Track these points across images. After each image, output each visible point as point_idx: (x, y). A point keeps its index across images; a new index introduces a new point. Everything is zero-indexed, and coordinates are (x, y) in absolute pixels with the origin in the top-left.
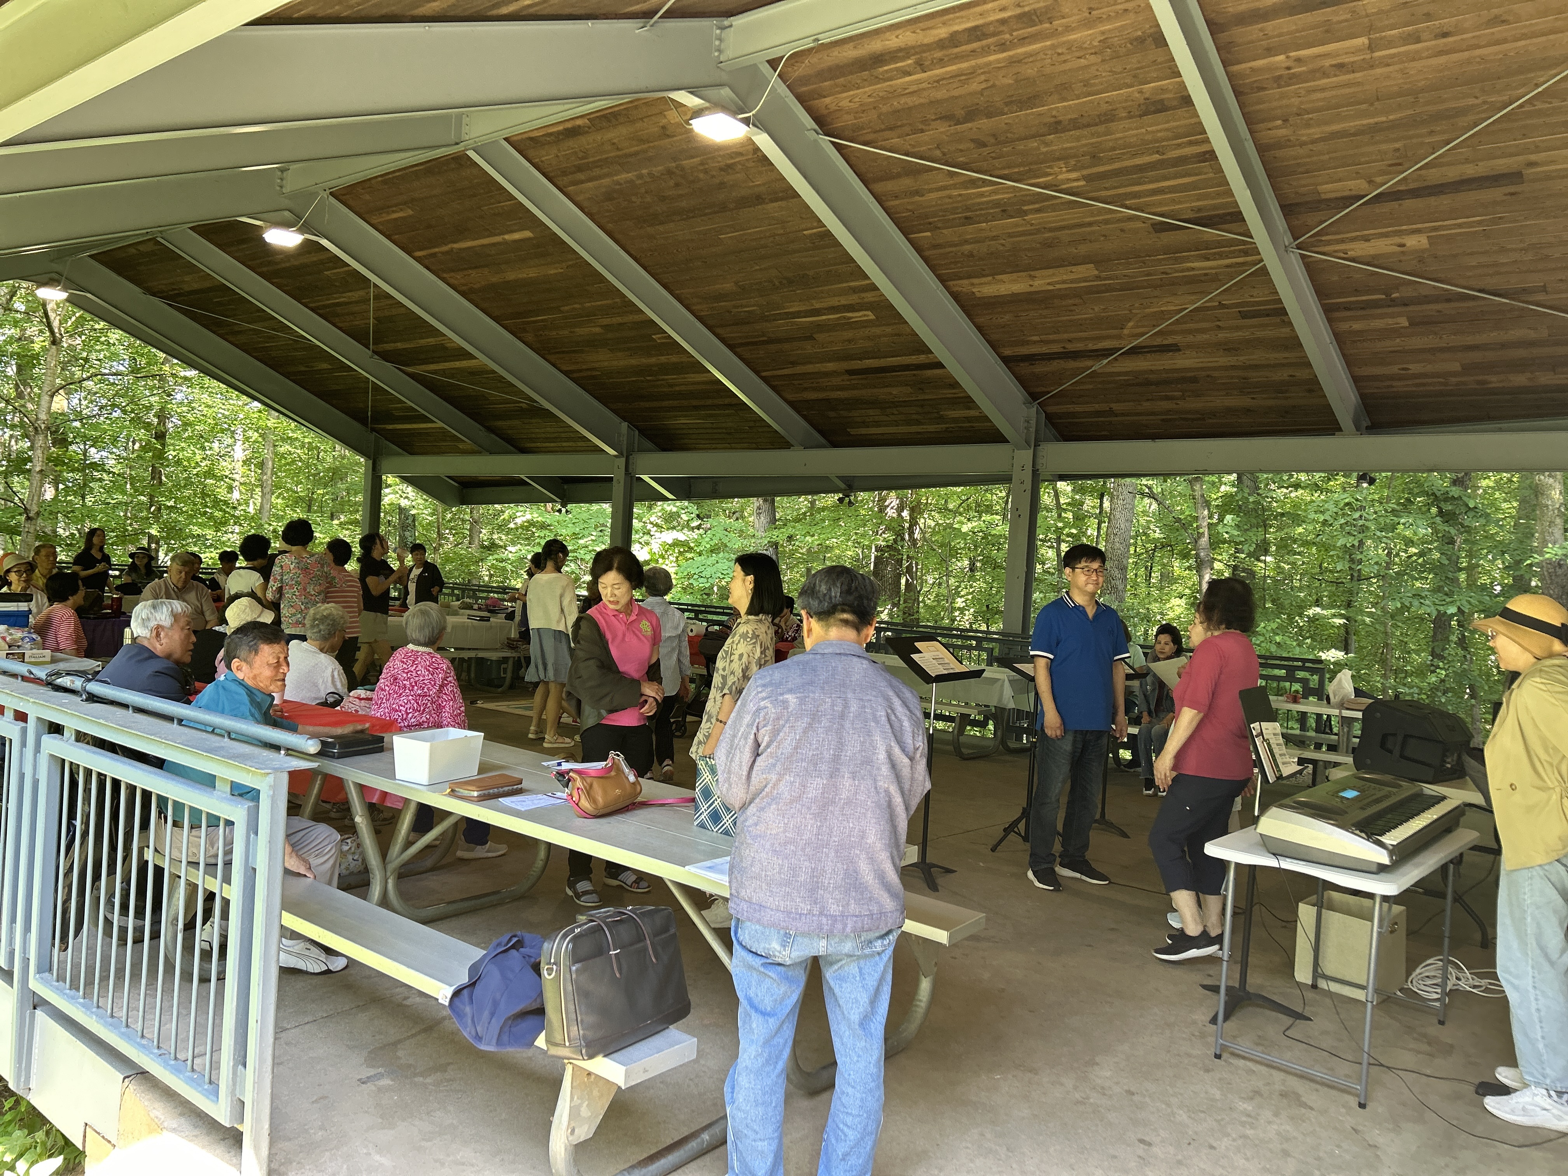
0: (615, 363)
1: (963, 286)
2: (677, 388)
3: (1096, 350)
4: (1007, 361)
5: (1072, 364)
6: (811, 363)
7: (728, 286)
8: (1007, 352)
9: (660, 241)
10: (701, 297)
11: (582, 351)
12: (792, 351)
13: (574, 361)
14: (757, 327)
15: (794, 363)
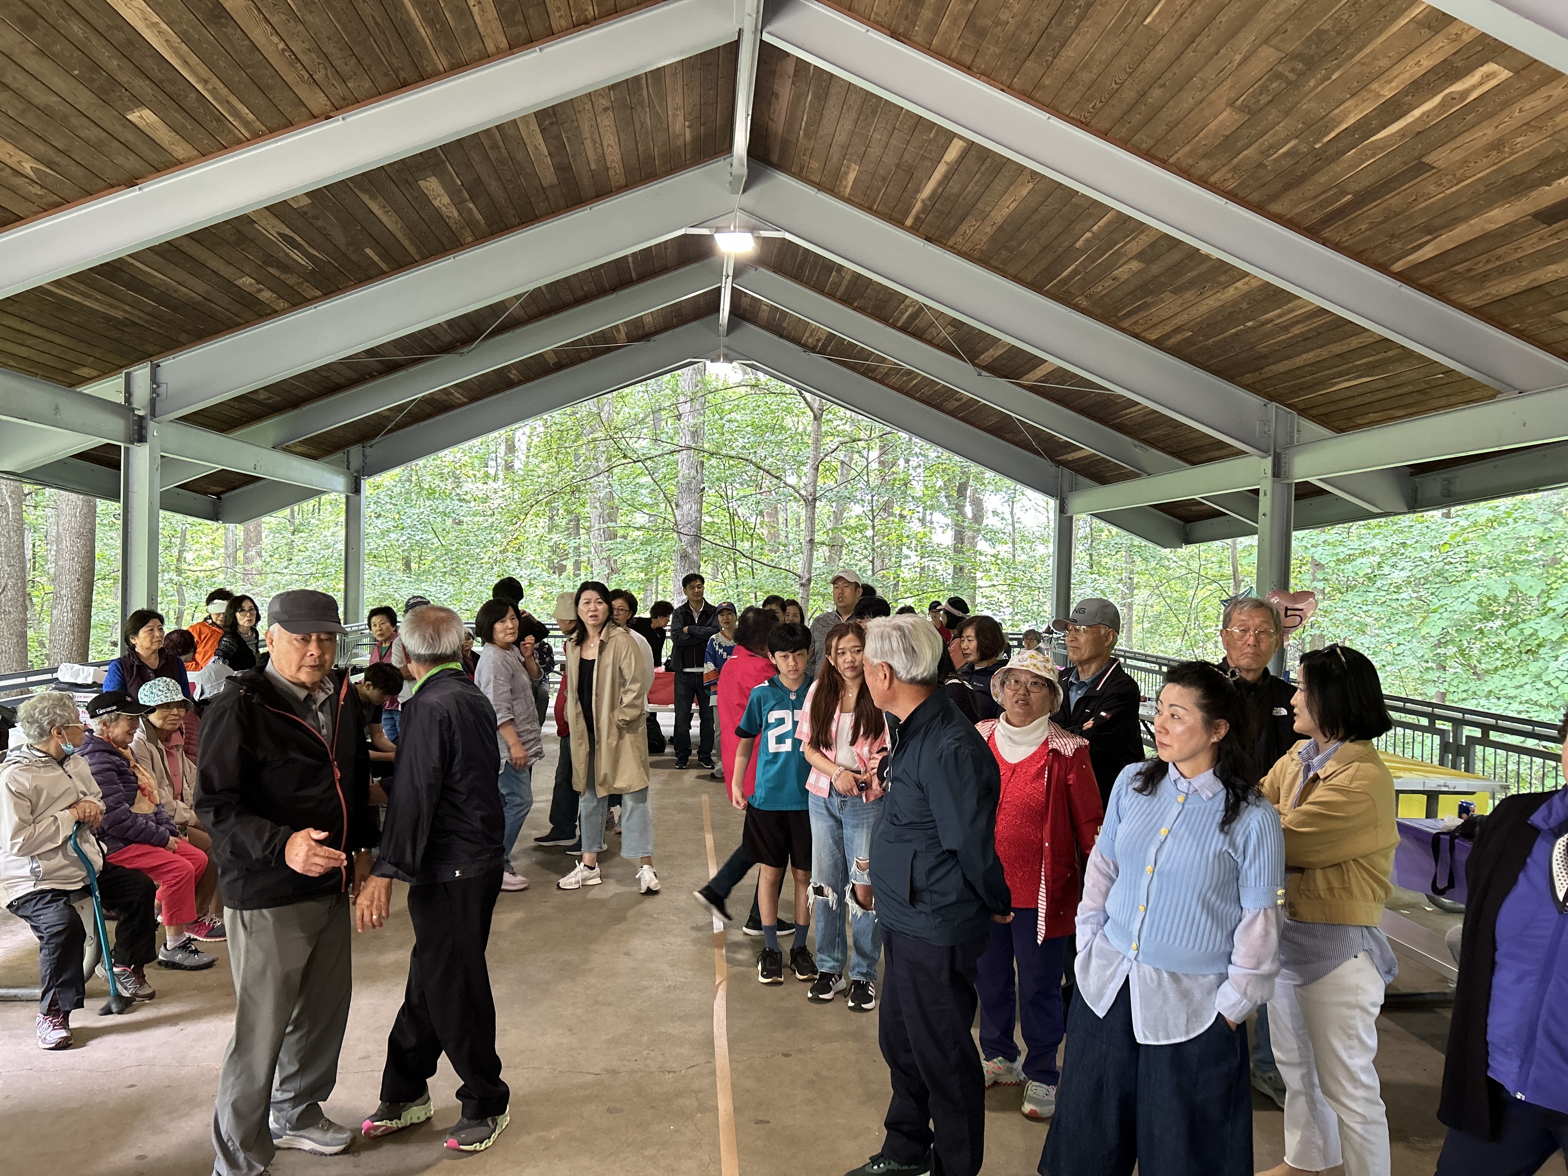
9: (1086, 77)
10: (1206, 156)
11: (1146, 306)
12: (1410, 205)
13: (1150, 323)
14: (1322, 178)
15: (1431, 230)
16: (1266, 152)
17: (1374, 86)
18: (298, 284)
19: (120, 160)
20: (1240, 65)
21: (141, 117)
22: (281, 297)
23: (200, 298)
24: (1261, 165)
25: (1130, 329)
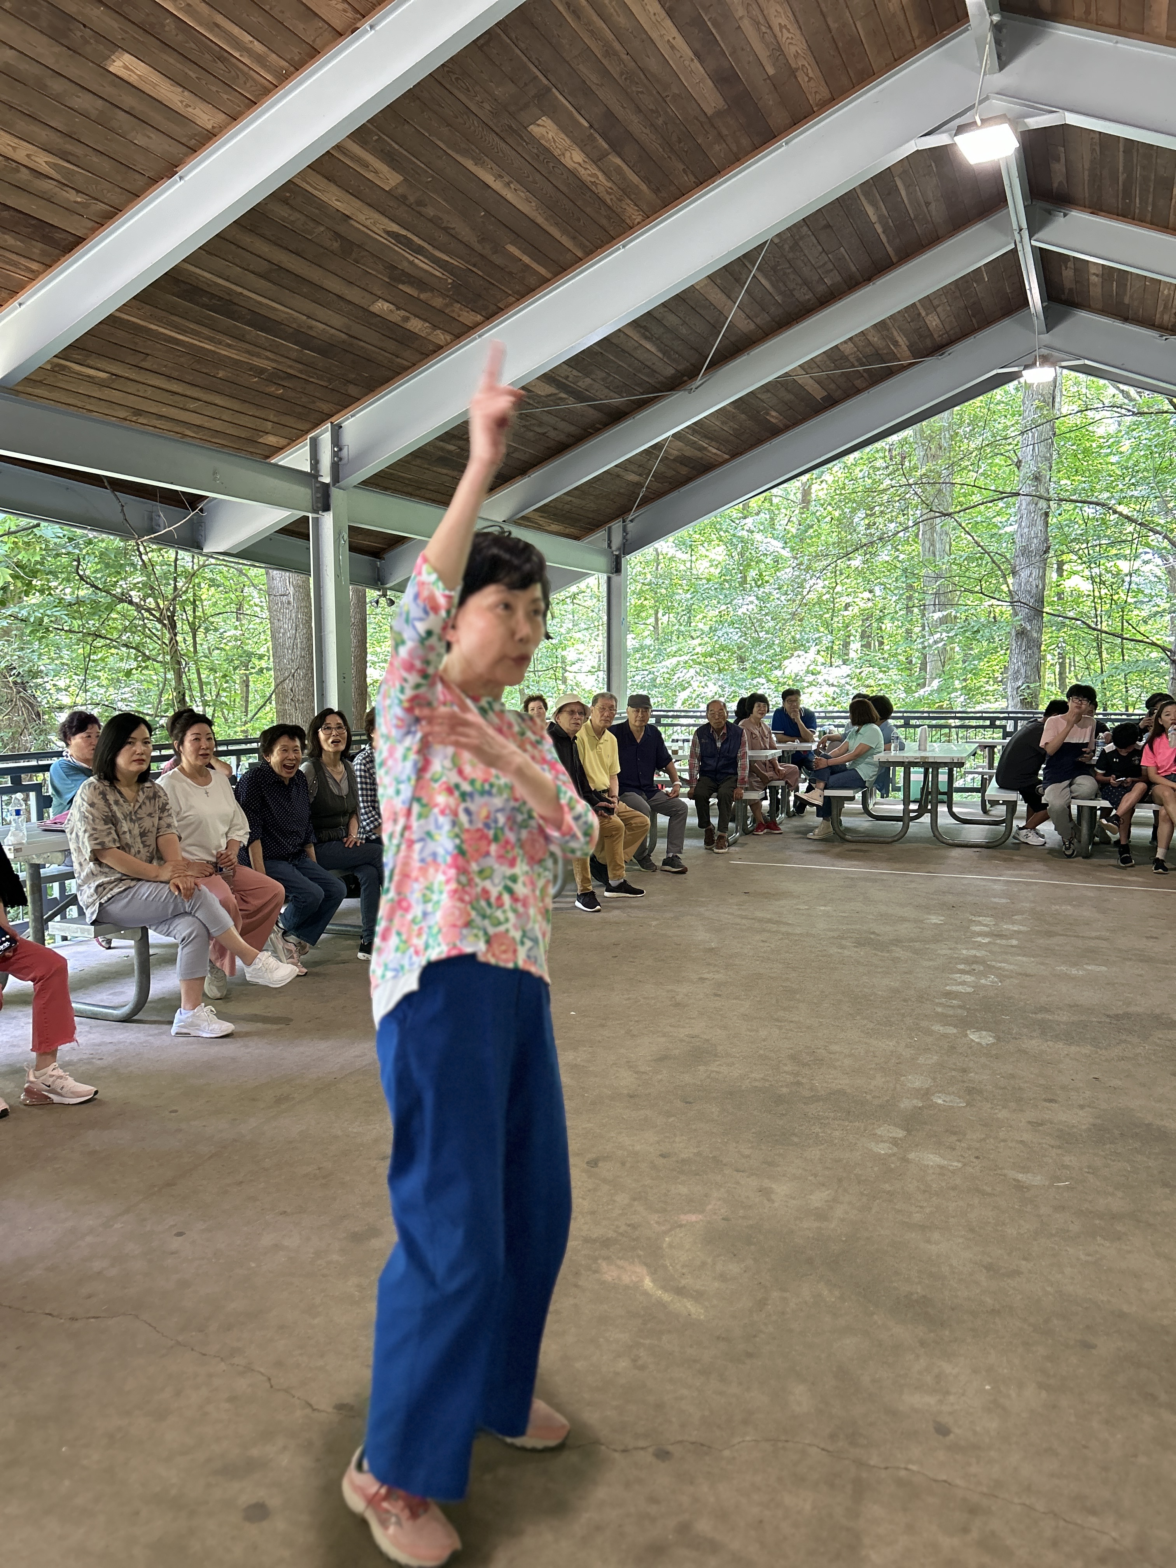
18: (447, 305)
19: (140, 140)
21: (126, 67)
22: (435, 327)
23: (344, 336)
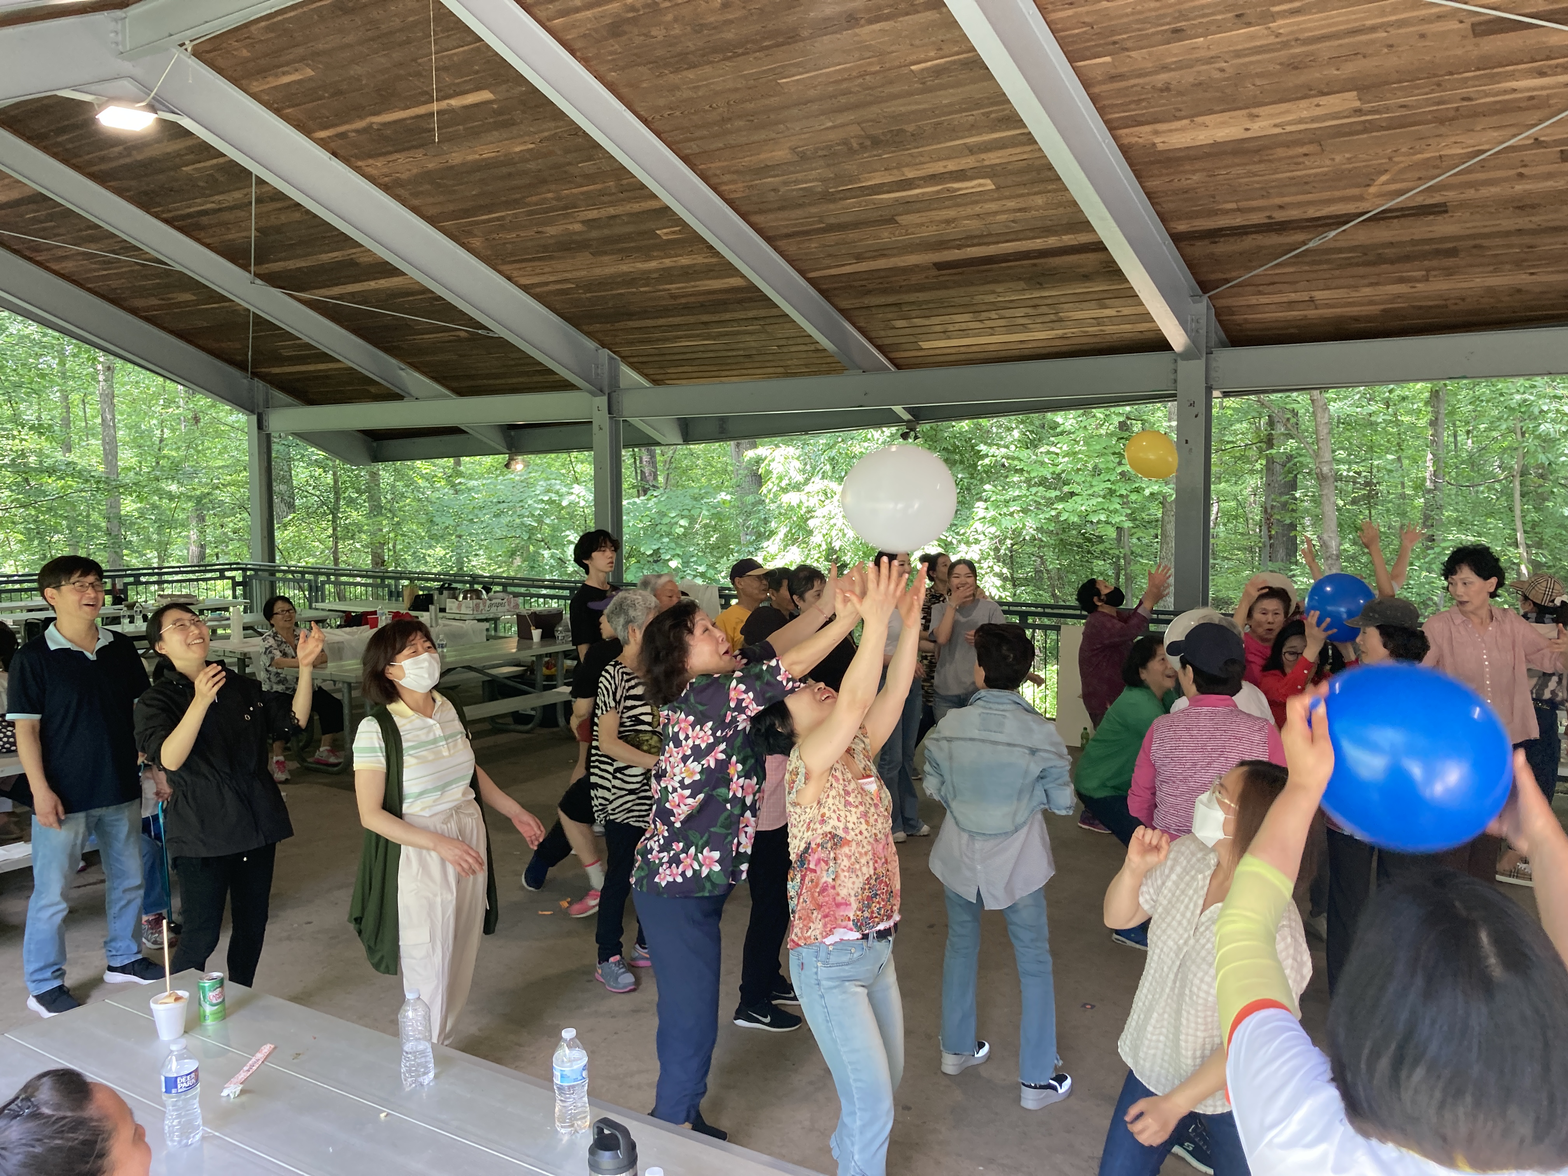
0: (598, 272)
1: (1141, 135)
2: (683, 301)
3: (1319, 219)
4: (1177, 238)
5: (1274, 239)
6: (884, 256)
7: (781, 154)
8: (1182, 227)
9: (687, 94)
10: (737, 172)
11: (551, 258)
12: (861, 240)
13: (538, 271)
14: (814, 210)
15: (859, 258)
16: (785, 183)
17: (905, 170)
20: (827, 129)
24: (775, 190)
25: (508, 273)
